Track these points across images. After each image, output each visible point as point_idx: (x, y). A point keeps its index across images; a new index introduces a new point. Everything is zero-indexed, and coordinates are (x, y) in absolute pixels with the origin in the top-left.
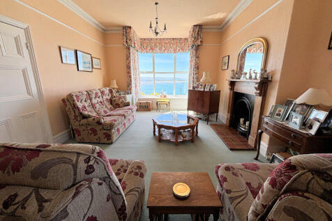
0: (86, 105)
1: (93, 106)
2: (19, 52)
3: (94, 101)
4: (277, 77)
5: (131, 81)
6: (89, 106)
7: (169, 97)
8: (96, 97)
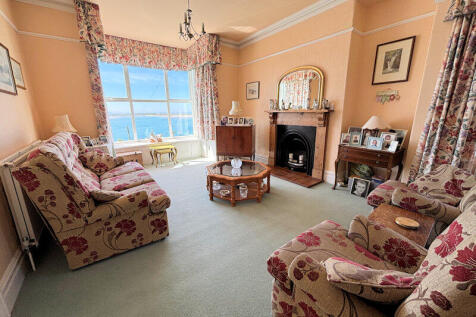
4: (340, 107)
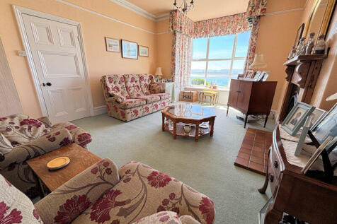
0: (120, 86)
1: (128, 89)
2: (73, 43)
3: (129, 84)
5: (174, 68)
6: (123, 88)
7: (219, 88)
8: (132, 81)
